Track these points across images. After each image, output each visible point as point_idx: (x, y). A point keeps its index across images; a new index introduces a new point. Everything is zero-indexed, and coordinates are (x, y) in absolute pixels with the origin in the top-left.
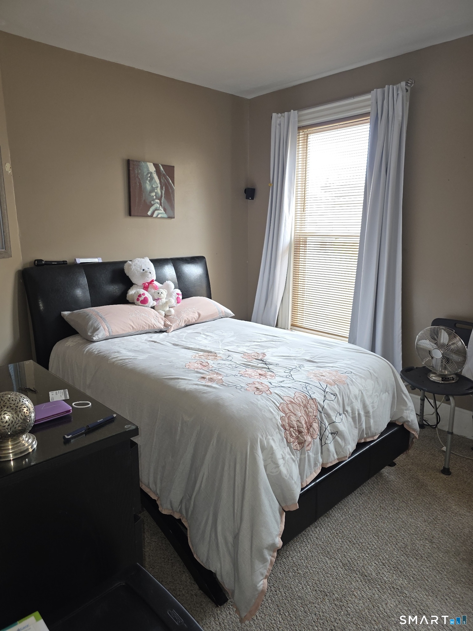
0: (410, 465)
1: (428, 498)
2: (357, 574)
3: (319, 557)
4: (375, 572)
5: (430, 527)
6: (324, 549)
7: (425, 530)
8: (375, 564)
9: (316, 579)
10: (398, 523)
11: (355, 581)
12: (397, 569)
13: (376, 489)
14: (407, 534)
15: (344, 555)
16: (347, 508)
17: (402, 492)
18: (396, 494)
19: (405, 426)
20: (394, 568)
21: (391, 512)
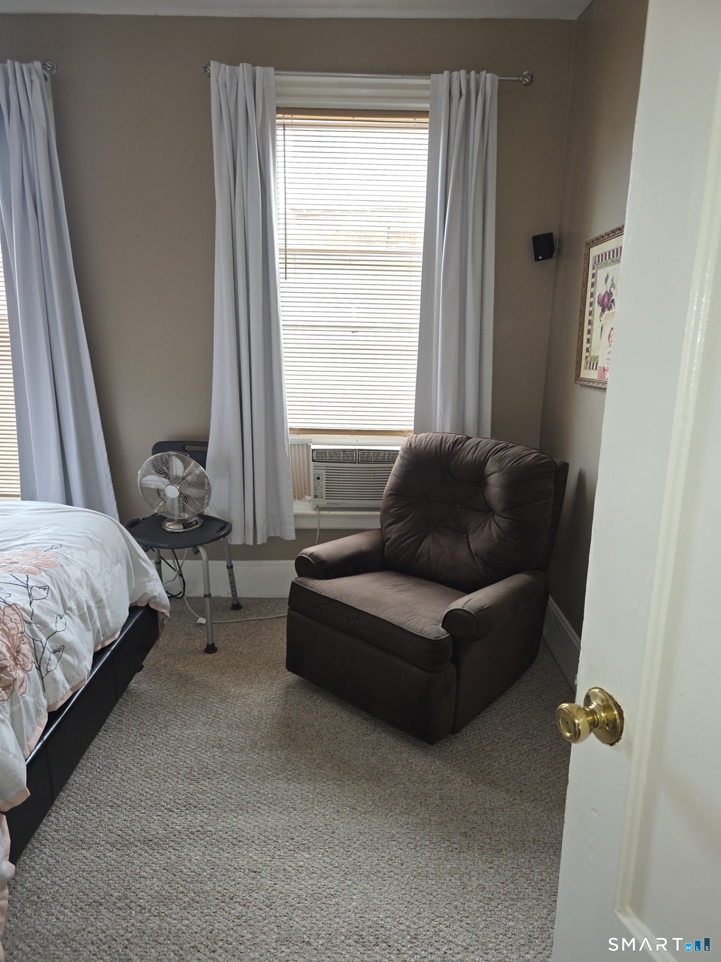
0: (163, 659)
1: (200, 693)
2: (137, 846)
3: (70, 856)
4: (161, 827)
5: (213, 729)
6: (74, 840)
7: (208, 736)
8: (158, 816)
9: (75, 891)
10: (171, 745)
11: (136, 857)
12: (189, 806)
13: (126, 714)
14: (187, 752)
15: (109, 830)
16: (91, 760)
17: (164, 700)
18: (157, 707)
19: (152, 606)
20: (184, 806)
21: (157, 735)
